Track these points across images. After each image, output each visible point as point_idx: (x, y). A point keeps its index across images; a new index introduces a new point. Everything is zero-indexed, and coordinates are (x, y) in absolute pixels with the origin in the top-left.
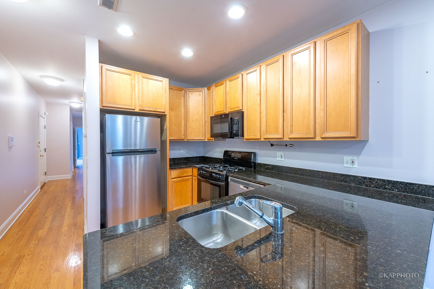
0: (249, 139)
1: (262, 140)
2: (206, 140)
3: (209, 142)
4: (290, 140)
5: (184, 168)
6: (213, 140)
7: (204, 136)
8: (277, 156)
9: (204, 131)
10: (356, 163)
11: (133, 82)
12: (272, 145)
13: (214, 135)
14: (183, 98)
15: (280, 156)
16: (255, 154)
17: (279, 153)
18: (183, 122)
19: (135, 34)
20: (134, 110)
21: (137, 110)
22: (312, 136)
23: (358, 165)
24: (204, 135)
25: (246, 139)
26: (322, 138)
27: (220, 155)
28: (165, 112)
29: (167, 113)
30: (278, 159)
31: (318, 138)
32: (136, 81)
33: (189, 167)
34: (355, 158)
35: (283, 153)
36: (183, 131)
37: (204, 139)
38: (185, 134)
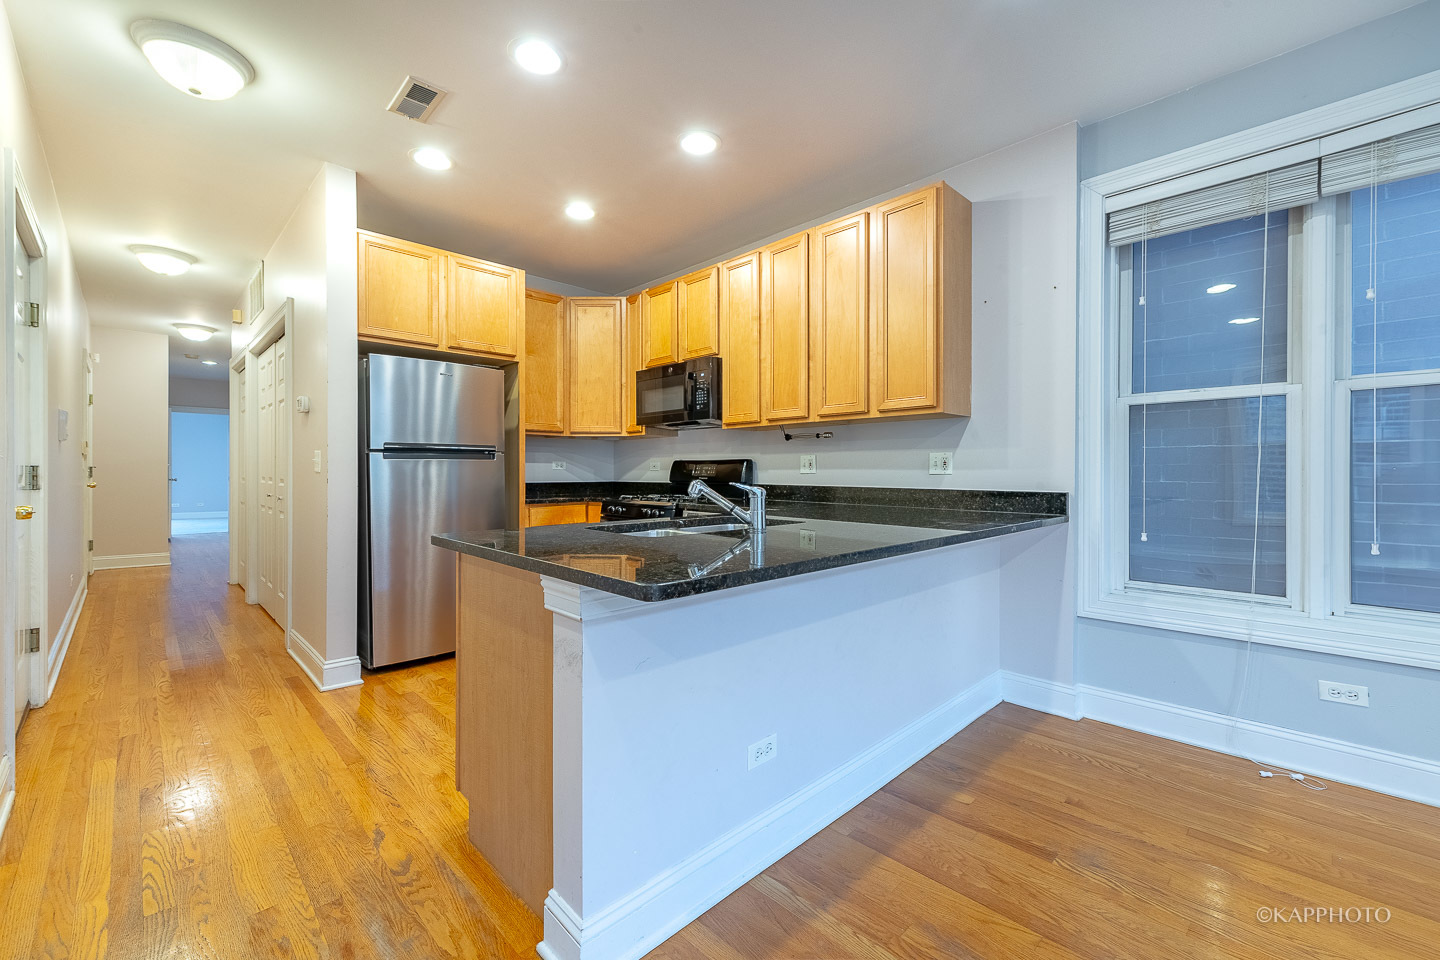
0: (734, 424)
1: (765, 423)
2: (624, 434)
3: (632, 438)
4: (822, 420)
5: (564, 501)
6: (644, 433)
7: (618, 424)
8: (802, 464)
9: (618, 410)
10: (950, 465)
11: (434, 275)
12: (788, 437)
13: (646, 420)
14: (559, 322)
15: (807, 465)
16: (750, 463)
17: (805, 458)
18: (560, 385)
19: (455, 165)
20: (436, 346)
21: (443, 348)
22: (862, 408)
23: (954, 468)
24: (619, 419)
25: (728, 425)
26: (881, 412)
27: (663, 476)
28: (514, 356)
29: (521, 358)
30: (803, 471)
31: (874, 414)
32: (442, 274)
33: (577, 501)
34: (949, 454)
35: (813, 457)
36: (559, 410)
37: (618, 431)
38: (567, 418)
